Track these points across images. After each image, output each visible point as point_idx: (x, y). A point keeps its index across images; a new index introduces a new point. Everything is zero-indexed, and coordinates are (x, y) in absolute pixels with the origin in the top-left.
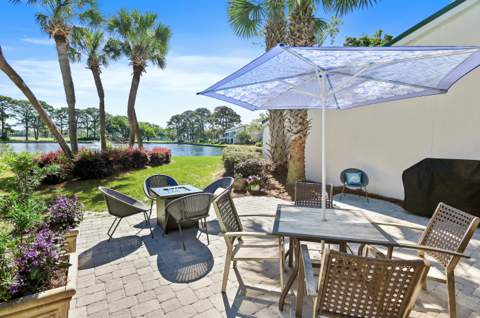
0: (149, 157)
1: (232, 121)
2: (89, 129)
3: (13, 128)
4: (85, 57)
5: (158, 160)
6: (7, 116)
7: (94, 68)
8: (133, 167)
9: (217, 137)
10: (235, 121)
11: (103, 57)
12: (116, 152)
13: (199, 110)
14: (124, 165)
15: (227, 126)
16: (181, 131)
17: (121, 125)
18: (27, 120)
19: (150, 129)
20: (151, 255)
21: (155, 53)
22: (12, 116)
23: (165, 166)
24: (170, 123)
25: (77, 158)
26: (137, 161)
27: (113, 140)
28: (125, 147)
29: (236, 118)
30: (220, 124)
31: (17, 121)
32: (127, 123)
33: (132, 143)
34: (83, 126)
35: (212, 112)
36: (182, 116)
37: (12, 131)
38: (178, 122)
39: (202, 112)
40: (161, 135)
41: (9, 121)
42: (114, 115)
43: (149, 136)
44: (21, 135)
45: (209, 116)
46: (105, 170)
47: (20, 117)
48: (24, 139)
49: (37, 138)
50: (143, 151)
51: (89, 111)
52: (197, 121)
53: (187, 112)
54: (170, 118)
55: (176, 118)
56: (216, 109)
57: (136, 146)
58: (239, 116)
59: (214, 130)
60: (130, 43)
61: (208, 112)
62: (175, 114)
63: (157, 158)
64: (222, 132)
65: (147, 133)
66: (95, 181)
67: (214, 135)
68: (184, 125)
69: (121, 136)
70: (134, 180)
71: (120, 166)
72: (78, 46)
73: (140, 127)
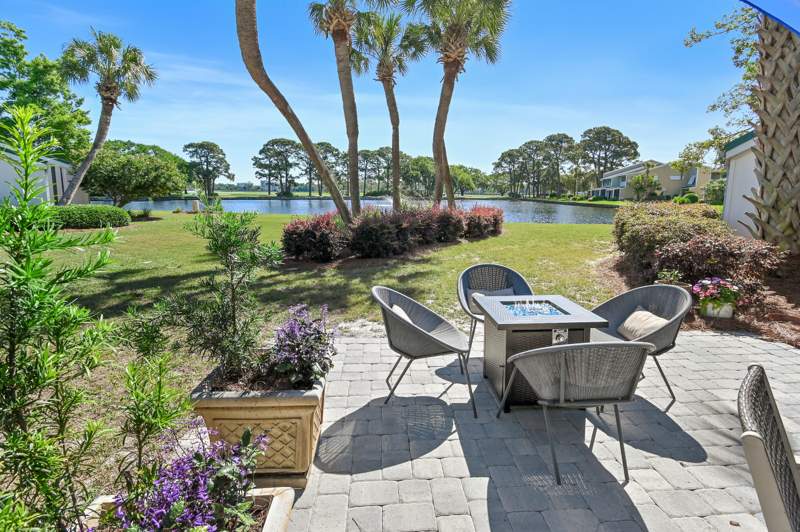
0: (464, 223)
1: (618, 155)
2: (380, 178)
3: (296, 181)
4: (374, 63)
5: (481, 229)
6: (291, 165)
7: (386, 79)
8: (439, 240)
9: (585, 186)
10: (626, 154)
11: (399, 59)
12: (413, 214)
13: (551, 139)
14: (424, 235)
15: (608, 165)
16: (516, 178)
17: (424, 171)
18: (311, 170)
19: (466, 176)
20: (474, 473)
21: (481, 36)
22: (297, 164)
23: (491, 240)
24: (498, 165)
25: (357, 222)
26: (445, 231)
27: (411, 194)
28: (427, 205)
29: (628, 148)
30: (592, 162)
31: (301, 172)
32: (432, 168)
33: (439, 198)
34: (374, 175)
35: (578, 140)
36: (520, 152)
37: (296, 185)
38: (512, 162)
39: (557, 141)
40: (483, 185)
41: (294, 172)
42: (414, 156)
43: (464, 188)
44: (304, 190)
45: (571, 148)
46: (396, 244)
47: (303, 165)
48: (307, 194)
49: (320, 194)
50: (455, 213)
51: (381, 153)
52: (547, 158)
53: (528, 145)
54: (500, 156)
55: (509, 156)
56: (586, 134)
57: (444, 204)
58: (634, 145)
59: (581, 175)
60: (441, 25)
61: (570, 140)
62: (506, 150)
63: (478, 225)
64: (597, 178)
65: (461, 182)
66: (381, 261)
67: (579, 182)
68: (523, 167)
69: (422, 188)
70: (440, 263)
71: (418, 237)
72: (365, 46)
73: (451, 173)
